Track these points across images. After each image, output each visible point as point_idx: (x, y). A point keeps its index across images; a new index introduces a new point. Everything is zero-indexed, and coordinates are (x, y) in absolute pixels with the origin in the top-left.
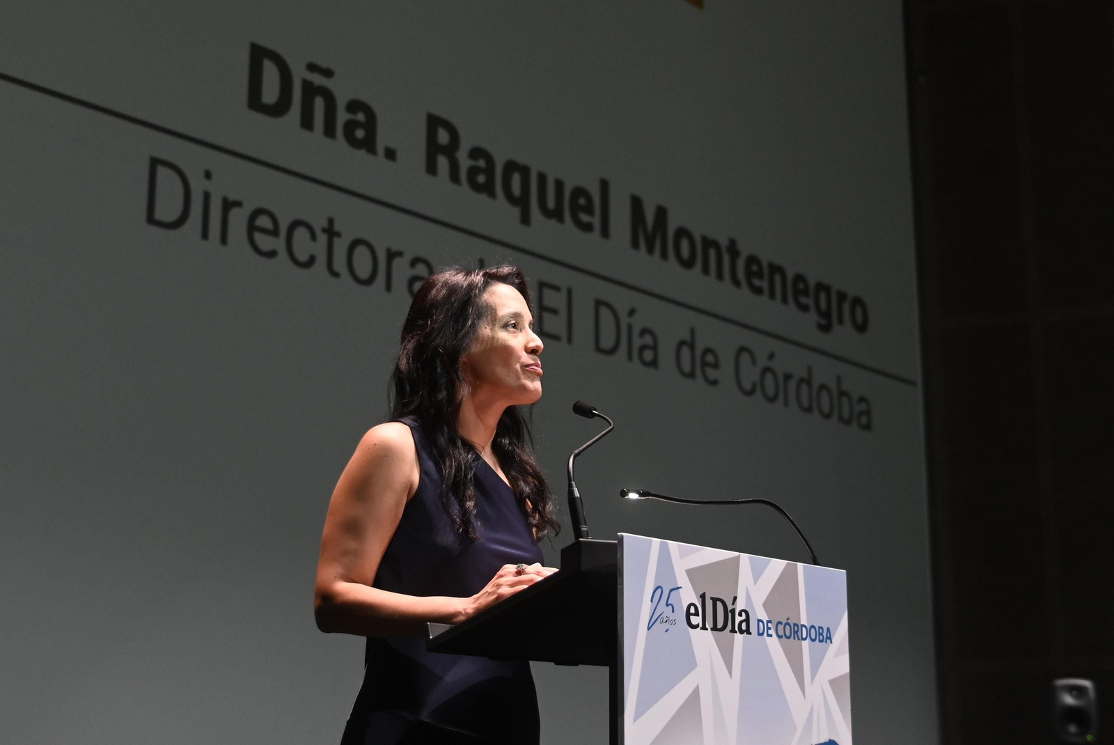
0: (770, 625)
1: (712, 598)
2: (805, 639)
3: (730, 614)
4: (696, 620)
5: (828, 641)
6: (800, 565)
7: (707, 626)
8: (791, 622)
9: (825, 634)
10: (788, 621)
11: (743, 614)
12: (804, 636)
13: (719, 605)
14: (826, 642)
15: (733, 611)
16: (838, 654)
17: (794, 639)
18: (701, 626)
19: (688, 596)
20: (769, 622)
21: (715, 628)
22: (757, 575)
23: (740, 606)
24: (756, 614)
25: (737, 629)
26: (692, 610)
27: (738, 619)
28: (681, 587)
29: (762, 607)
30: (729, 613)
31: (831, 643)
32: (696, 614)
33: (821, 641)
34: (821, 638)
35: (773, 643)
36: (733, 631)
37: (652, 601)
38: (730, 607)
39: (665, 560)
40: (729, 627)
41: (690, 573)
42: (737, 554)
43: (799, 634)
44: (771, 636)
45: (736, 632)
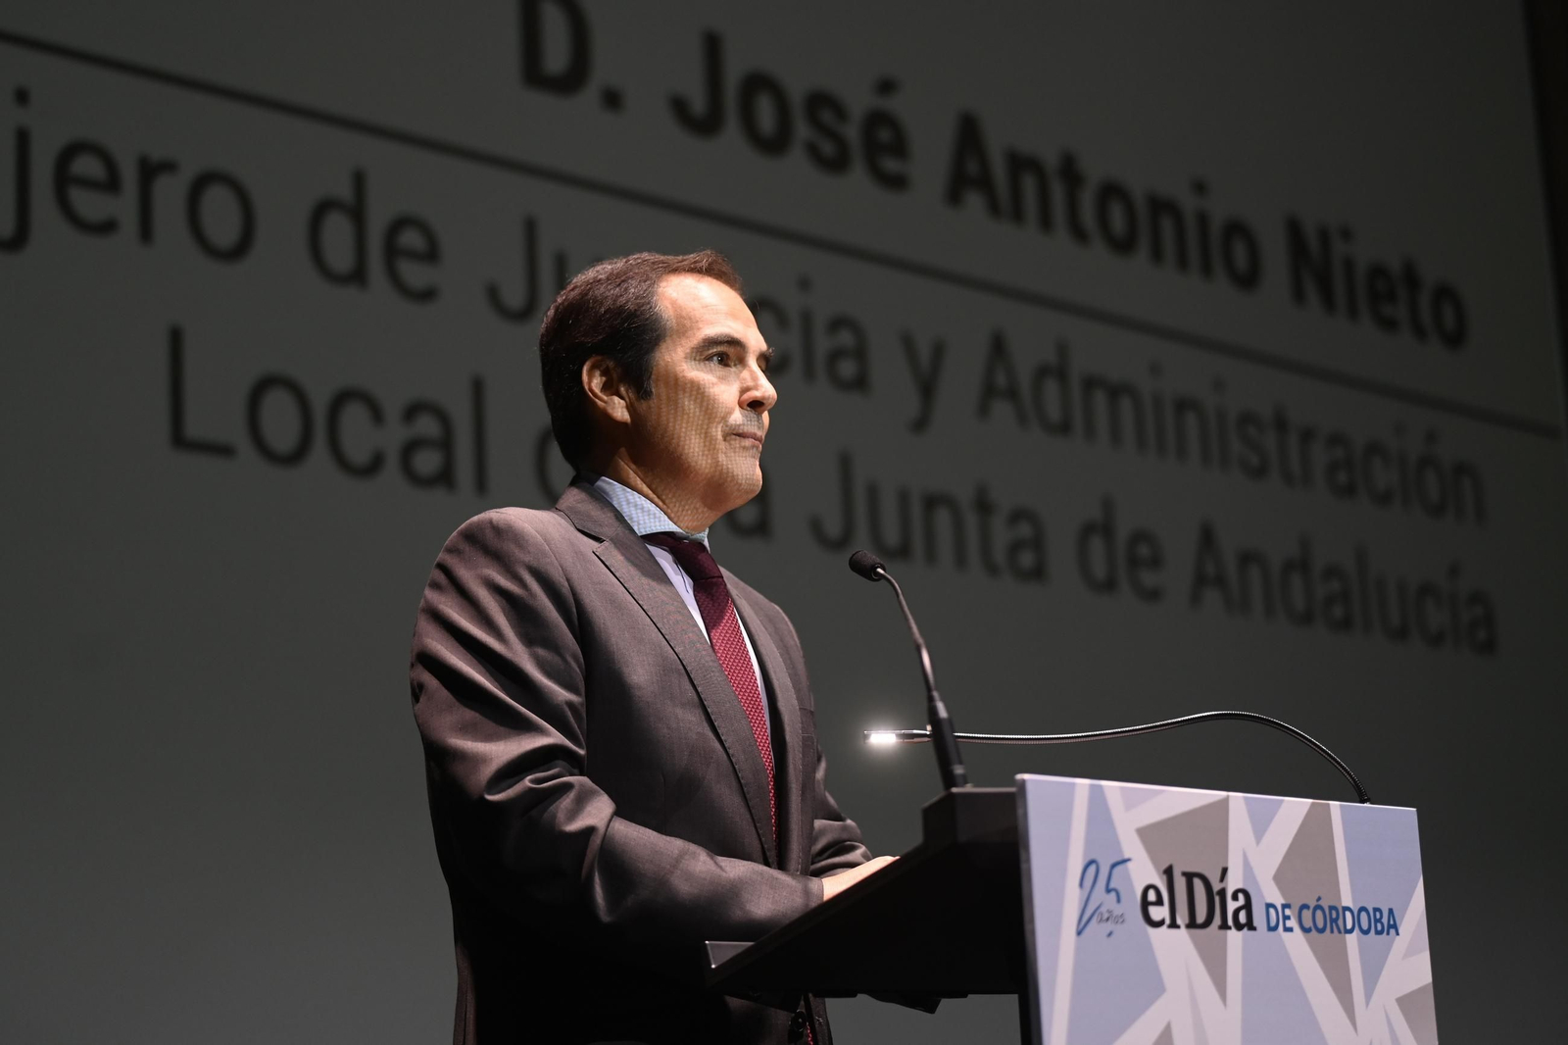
0: (1288, 912)
1: (1184, 874)
2: (1351, 931)
3: (1217, 899)
4: (1159, 913)
5: (1392, 931)
6: (1334, 805)
7: (1179, 921)
8: (1325, 904)
9: (1385, 920)
10: (1320, 903)
11: (1241, 896)
12: (1349, 926)
13: (1198, 884)
14: (1388, 934)
15: (1222, 893)
16: (1410, 952)
17: (1332, 932)
18: (1168, 921)
19: (1143, 872)
20: (1284, 906)
21: (1192, 924)
22: (1259, 832)
23: (1233, 883)
24: (1262, 896)
25: (1230, 922)
26: (1152, 896)
27: (1232, 906)
28: (1129, 860)
29: (1272, 883)
30: (1216, 897)
31: (1398, 934)
32: (1159, 902)
33: (1378, 933)
34: (1379, 927)
35: (1296, 943)
36: (1224, 926)
37: (1081, 885)
38: (1216, 887)
39: (1100, 814)
40: (1217, 920)
41: (1146, 834)
42: (1223, 794)
43: (1340, 922)
44: (1290, 930)
45: (1230, 928)
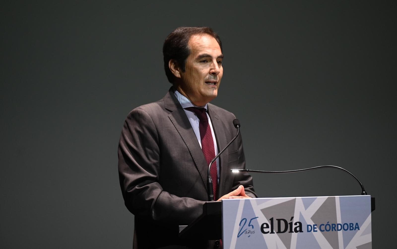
1: (277, 219)
2: (340, 230)
3: (289, 225)
4: (267, 230)
5: (357, 229)
6: (337, 197)
7: (274, 231)
8: (330, 224)
9: (354, 227)
10: (328, 223)
11: (298, 224)
13: (282, 222)
14: (355, 230)
15: (291, 224)
16: (363, 234)
17: (333, 231)
18: (270, 232)
19: (262, 220)
20: (314, 225)
21: (279, 232)
23: (295, 221)
24: (306, 223)
25: (293, 230)
27: (294, 226)
28: (258, 217)
29: (310, 220)
31: (359, 230)
32: (268, 227)
33: (350, 230)
34: (352, 228)
35: (318, 235)
36: (291, 231)
37: (240, 225)
38: (289, 222)
40: (289, 230)
41: (263, 211)
42: (294, 198)
43: (336, 228)
44: (316, 231)
45: (293, 232)
